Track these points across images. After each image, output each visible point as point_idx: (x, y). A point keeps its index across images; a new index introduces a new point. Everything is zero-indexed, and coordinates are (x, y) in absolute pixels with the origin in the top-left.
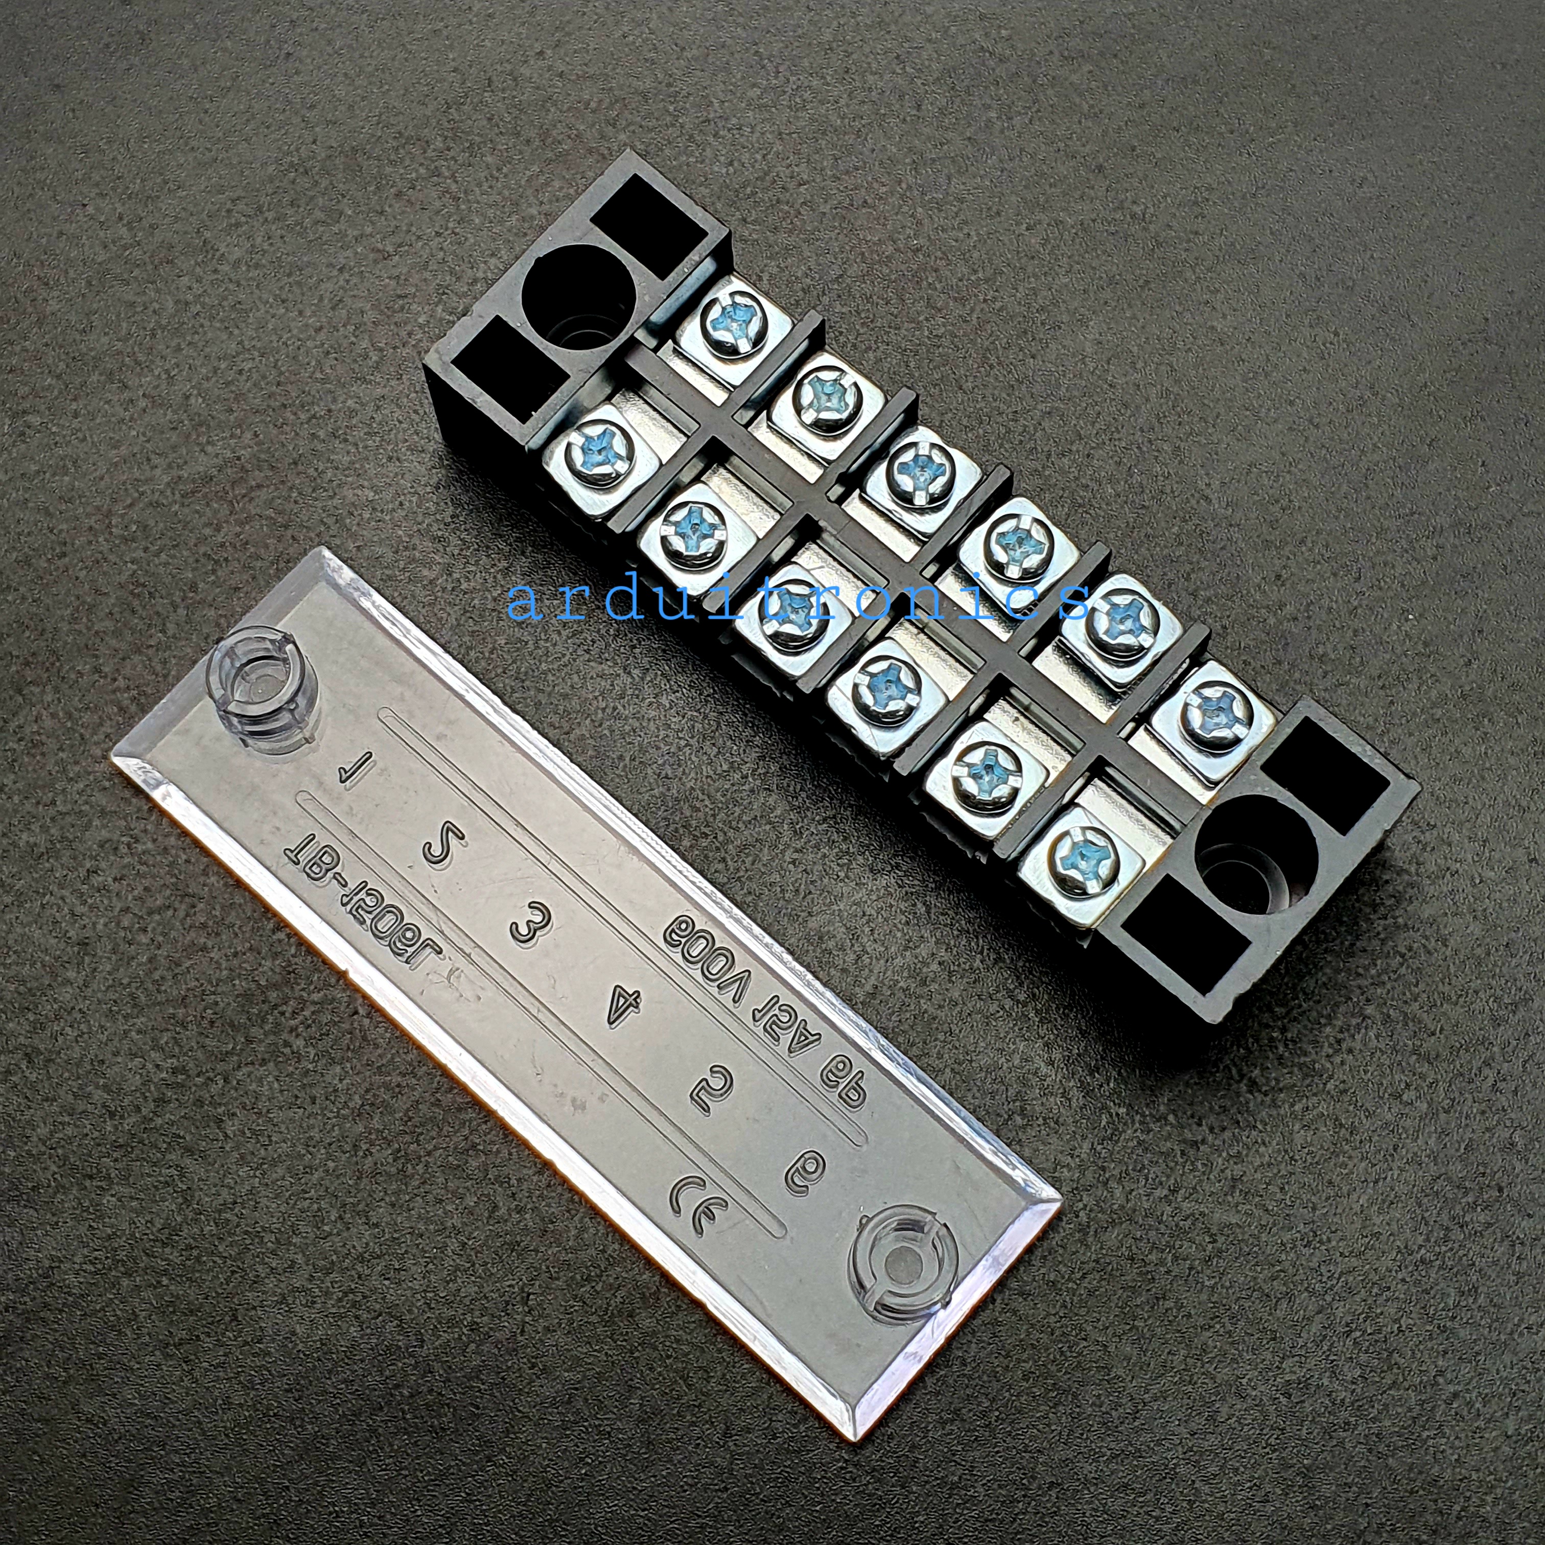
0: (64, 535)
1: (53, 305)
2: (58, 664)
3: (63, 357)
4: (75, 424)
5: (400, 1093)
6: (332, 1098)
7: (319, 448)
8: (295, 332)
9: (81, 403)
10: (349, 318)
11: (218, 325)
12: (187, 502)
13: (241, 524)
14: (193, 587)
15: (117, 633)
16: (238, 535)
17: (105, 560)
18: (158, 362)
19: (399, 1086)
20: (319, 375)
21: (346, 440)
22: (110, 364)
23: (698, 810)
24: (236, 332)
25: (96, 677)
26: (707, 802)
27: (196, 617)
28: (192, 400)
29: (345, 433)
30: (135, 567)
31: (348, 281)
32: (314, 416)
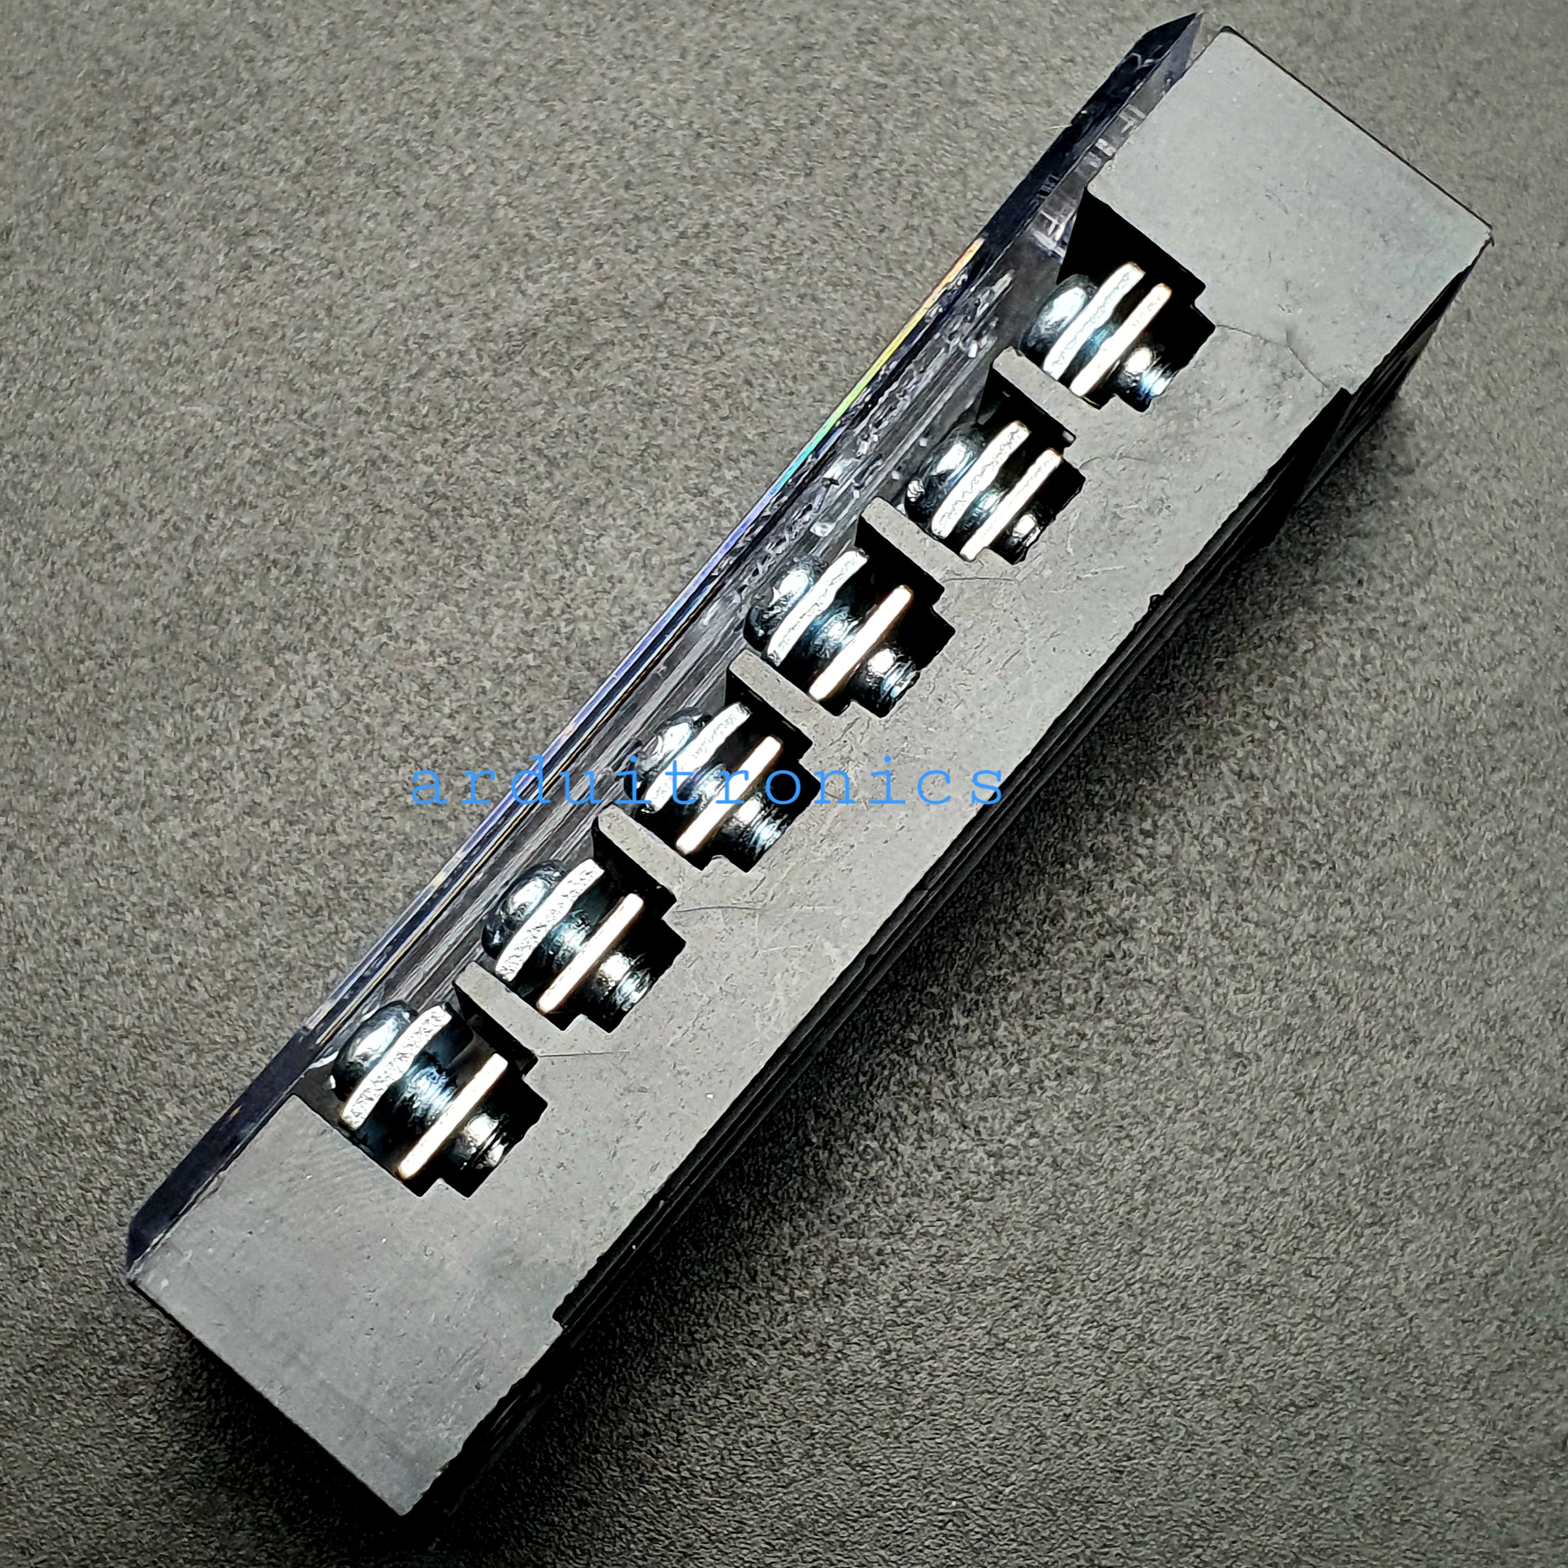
0: (319, 421)
1: (281, 70)
2: (324, 619)
5: (882, 1263)
6: (781, 1273)
7: (695, 283)
8: (647, 104)
10: (728, 83)
11: (530, 96)
12: (501, 368)
13: (585, 404)
14: (519, 500)
15: (410, 571)
16: (581, 419)
17: (385, 459)
18: (446, 155)
19: (880, 1252)
20: (687, 172)
21: (734, 271)
22: (368, 157)
23: (1303, 826)
24: (559, 106)
25: (384, 638)
26: (1316, 814)
27: (527, 547)
28: (500, 213)
29: (732, 260)
30: (431, 470)
31: (723, 26)
32: (683, 235)
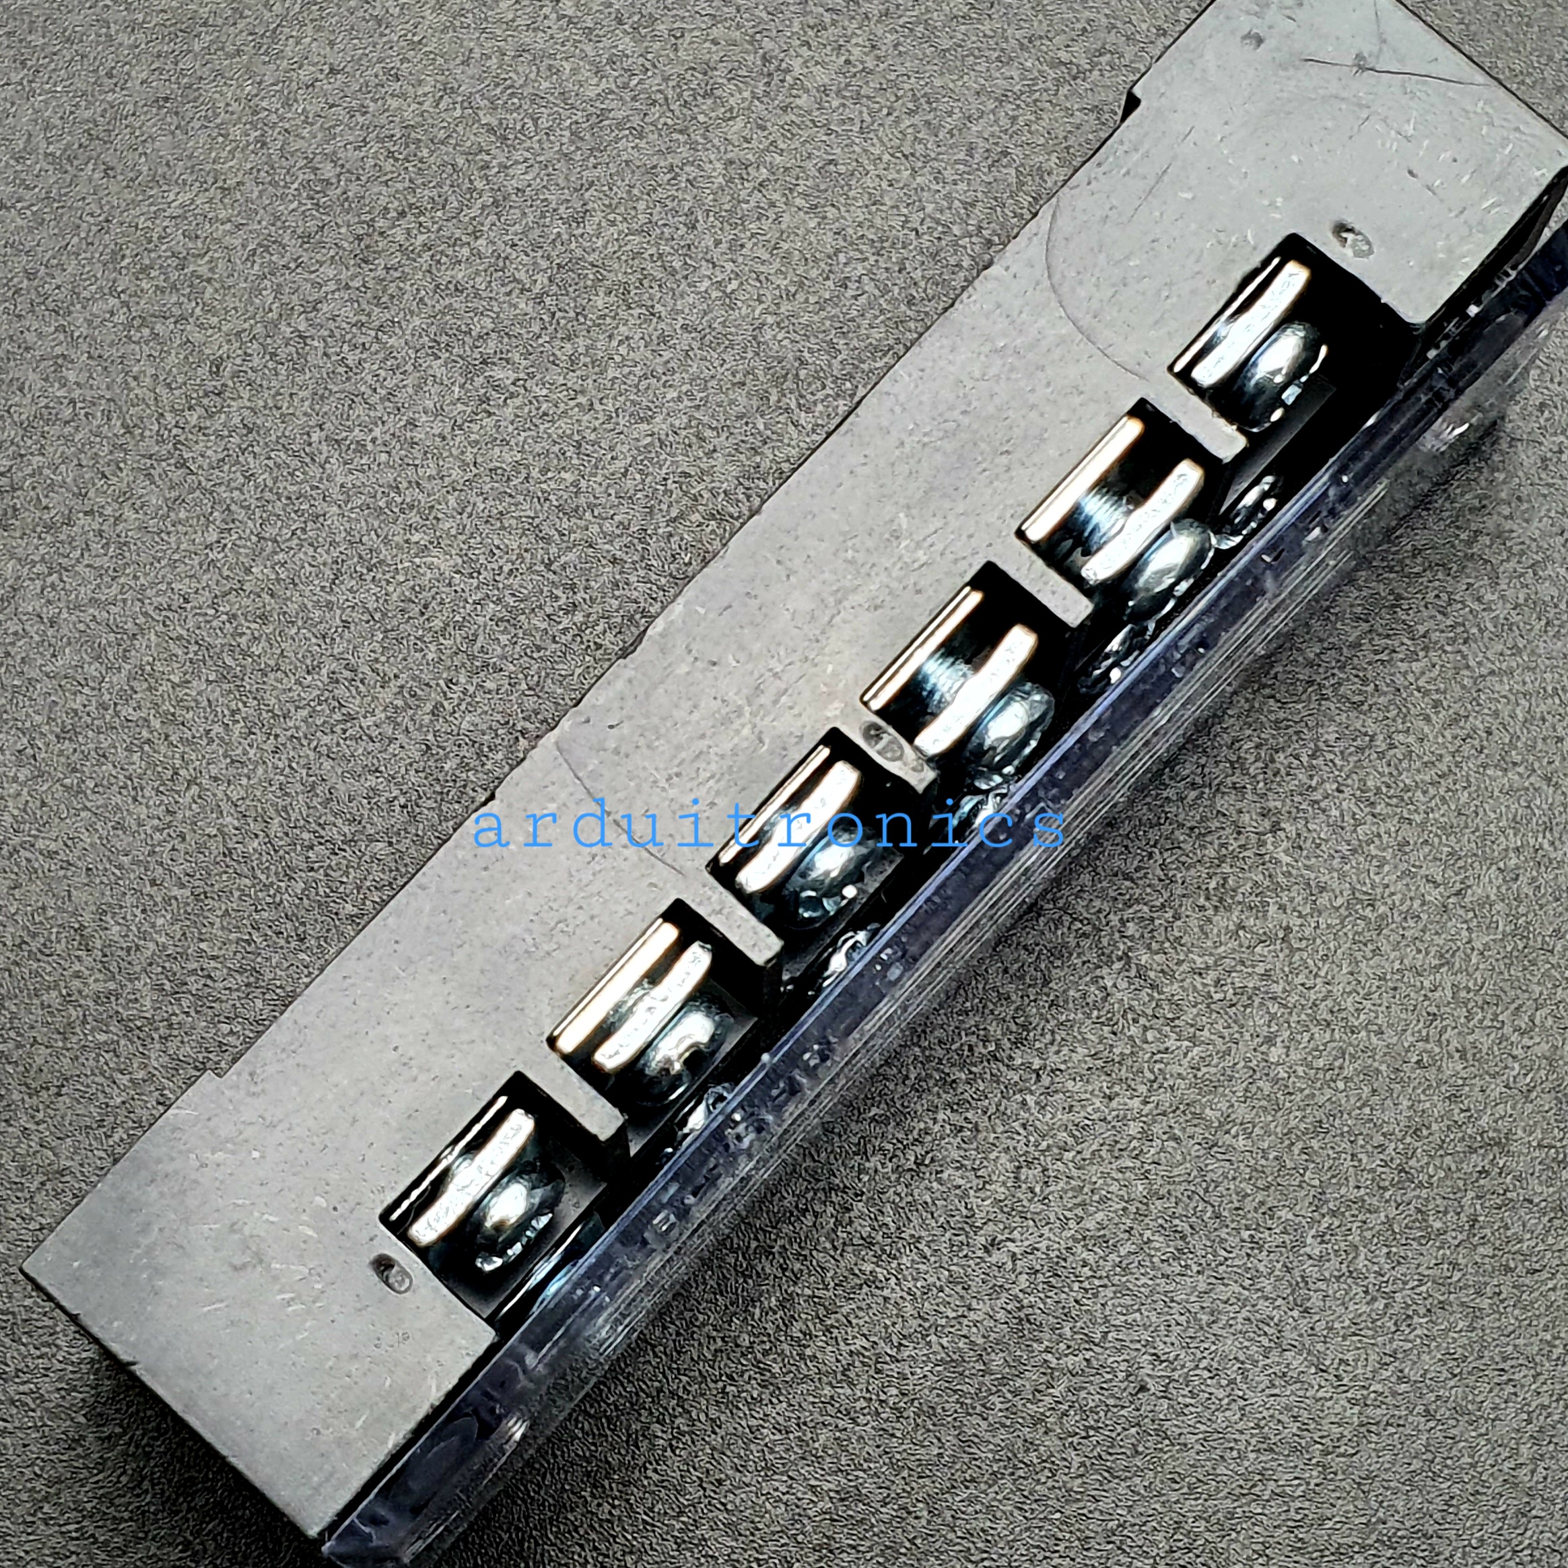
3: (544, 264)
4: (573, 380)
9: (581, 342)
